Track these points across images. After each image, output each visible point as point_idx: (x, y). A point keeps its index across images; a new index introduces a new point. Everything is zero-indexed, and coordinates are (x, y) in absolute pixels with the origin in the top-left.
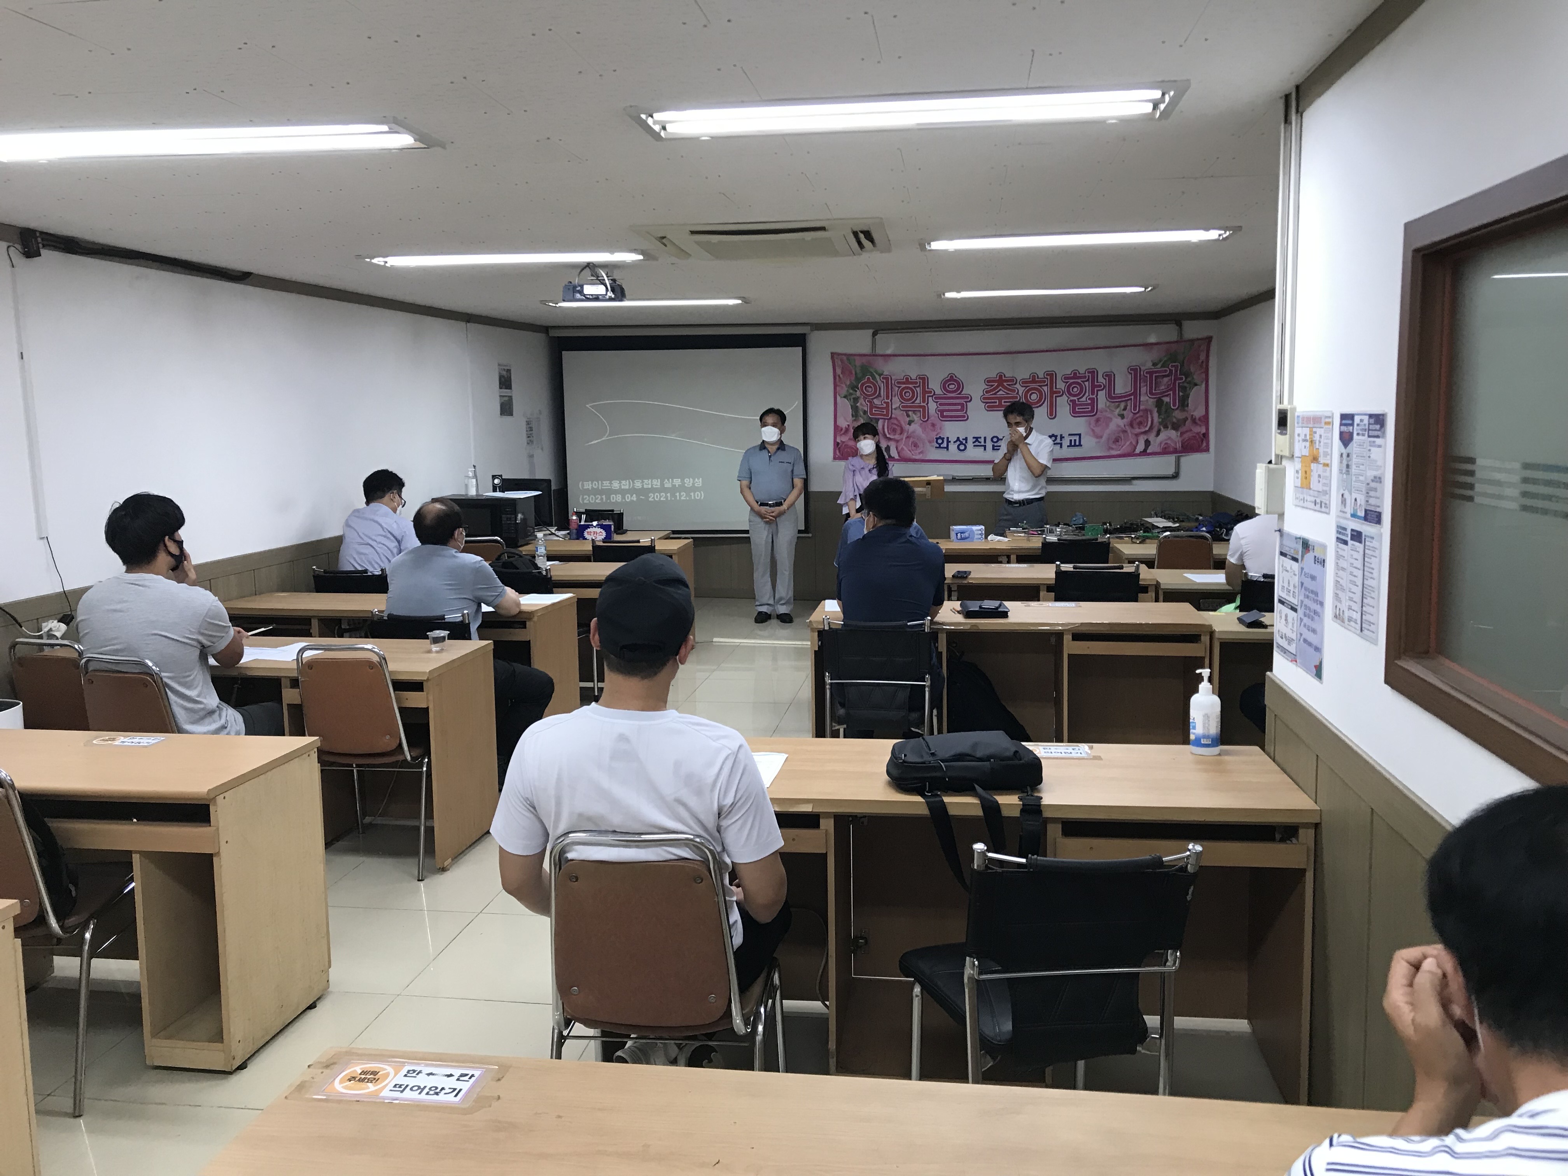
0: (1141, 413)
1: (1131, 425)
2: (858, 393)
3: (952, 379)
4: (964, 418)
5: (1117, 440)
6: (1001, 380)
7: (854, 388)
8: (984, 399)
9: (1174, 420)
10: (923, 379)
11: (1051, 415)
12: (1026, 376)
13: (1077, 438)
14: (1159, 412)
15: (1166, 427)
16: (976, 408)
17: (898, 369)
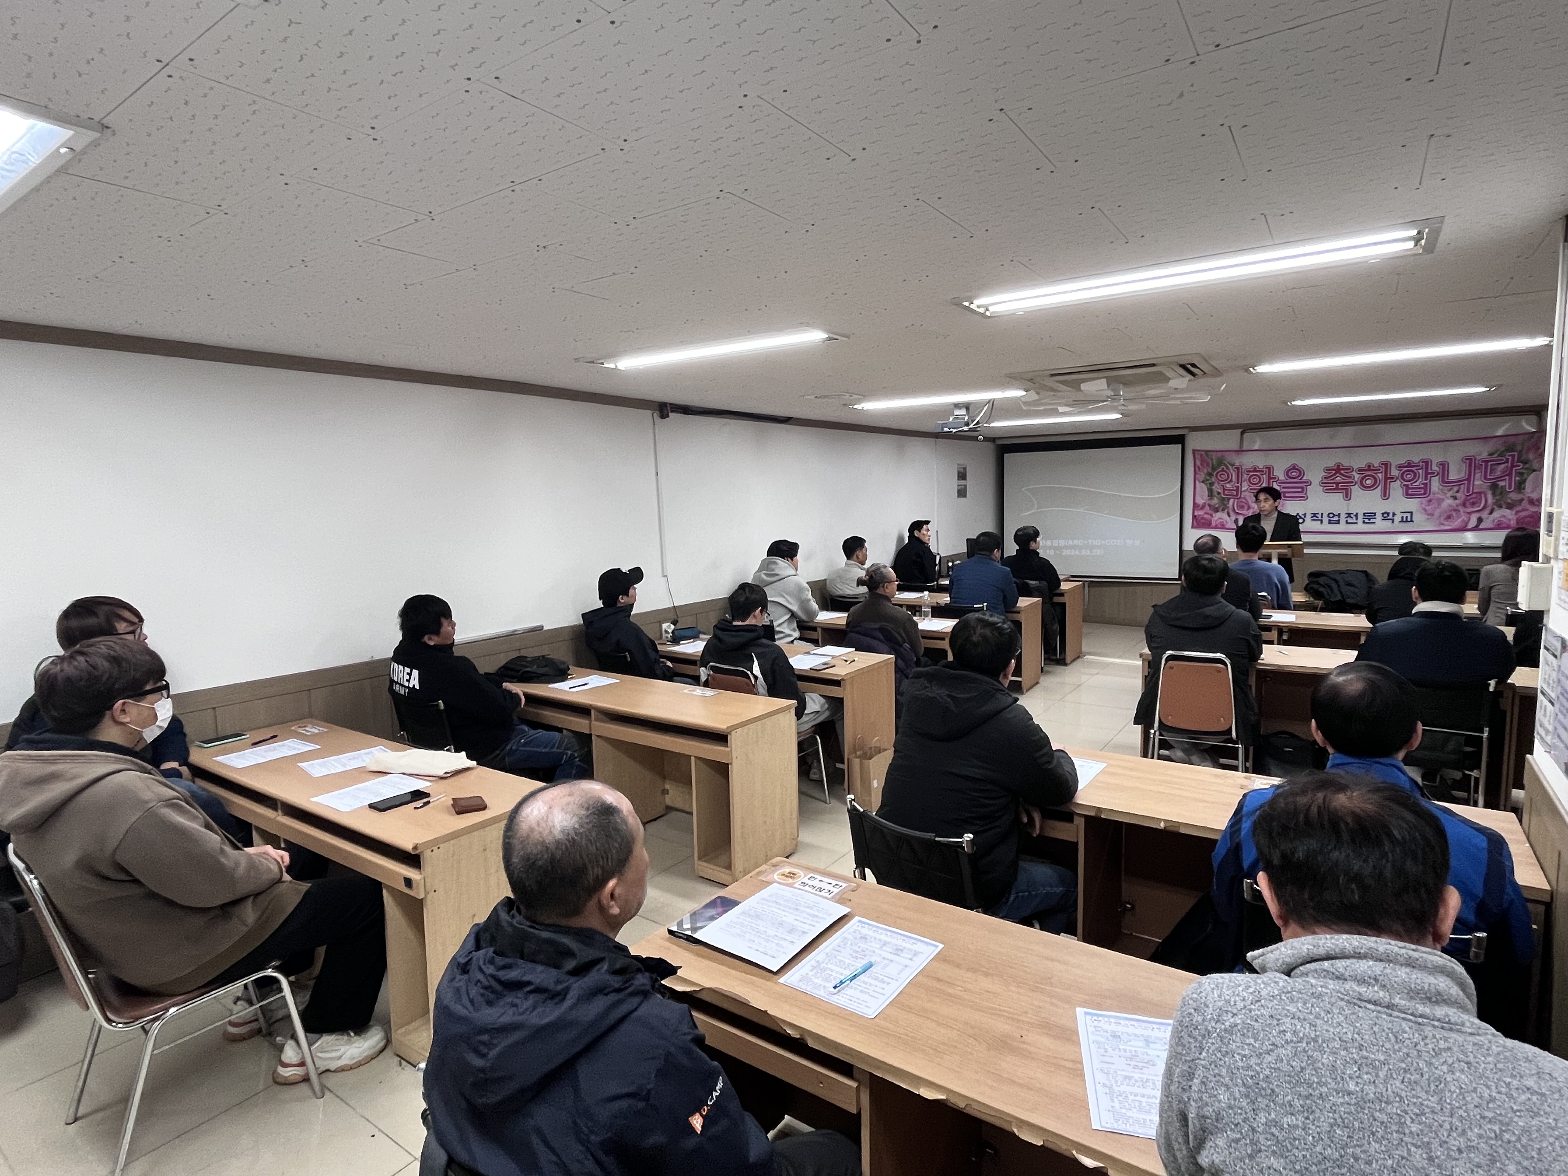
0: (1474, 496)
1: (1464, 505)
2: (1213, 479)
3: (1294, 468)
4: (1304, 498)
5: (1449, 517)
6: (1338, 469)
7: (1210, 475)
8: (1322, 483)
9: (1509, 501)
10: (1269, 468)
11: (1385, 496)
12: (1362, 465)
13: (1409, 515)
14: (1494, 494)
15: (1500, 507)
16: (1315, 491)
17: (1248, 461)
